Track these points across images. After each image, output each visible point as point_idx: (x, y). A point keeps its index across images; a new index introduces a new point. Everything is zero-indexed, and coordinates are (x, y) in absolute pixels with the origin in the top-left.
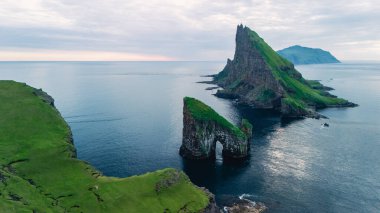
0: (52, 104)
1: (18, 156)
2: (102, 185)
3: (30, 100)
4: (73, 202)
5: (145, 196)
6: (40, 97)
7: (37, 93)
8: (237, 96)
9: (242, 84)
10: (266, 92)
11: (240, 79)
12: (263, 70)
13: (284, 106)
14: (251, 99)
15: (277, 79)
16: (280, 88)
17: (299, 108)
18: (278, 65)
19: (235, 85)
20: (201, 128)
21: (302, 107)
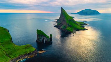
0: (8, 31)
1: (2, 42)
2: (15, 47)
3: (4, 31)
4: (10, 49)
5: (23, 49)
6: (6, 30)
7: (5, 29)
8: (59, 27)
9: (61, 23)
10: (64, 26)
11: (61, 22)
12: (65, 20)
13: (66, 30)
14: (61, 28)
15: (67, 23)
16: (67, 25)
17: (70, 31)
18: (69, 19)
19: (59, 24)
20: (40, 36)
21: (71, 30)
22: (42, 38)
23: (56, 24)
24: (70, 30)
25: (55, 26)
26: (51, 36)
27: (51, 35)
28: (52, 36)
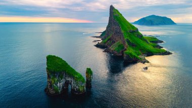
8: (107, 47)
9: (110, 39)
10: (119, 46)
11: (109, 37)
12: (120, 33)
13: (125, 55)
14: (112, 49)
15: (126, 38)
16: (127, 44)
17: (134, 56)
18: (128, 30)
19: (106, 40)
20: (55, 76)
21: (136, 56)
22: (63, 82)
23: (100, 42)
24: (134, 54)
25: (97, 46)
26: (89, 72)
27: (90, 69)
28: (91, 73)
